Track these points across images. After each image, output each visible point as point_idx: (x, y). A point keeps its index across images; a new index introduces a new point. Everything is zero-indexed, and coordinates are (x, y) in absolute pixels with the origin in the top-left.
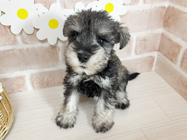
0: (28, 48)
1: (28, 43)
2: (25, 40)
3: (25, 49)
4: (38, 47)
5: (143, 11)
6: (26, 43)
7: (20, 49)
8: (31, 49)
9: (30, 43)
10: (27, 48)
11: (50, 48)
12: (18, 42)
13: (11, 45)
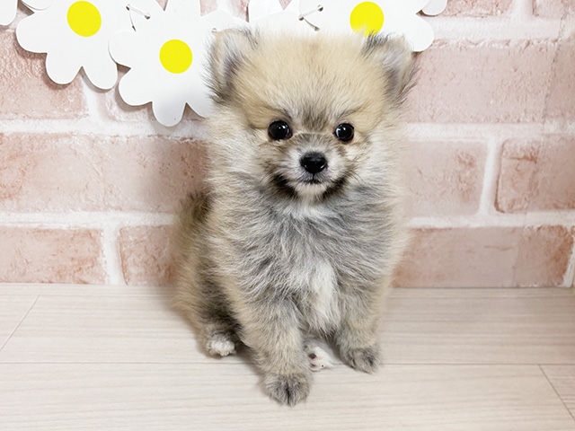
0: (117, 136)
1: (117, 118)
2: (108, 108)
3: (108, 138)
4: (149, 136)
5: (528, 44)
6: (113, 119)
7: (93, 137)
8: (125, 140)
9: (123, 119)
10: (114, 134)
11: (187, 143)
12: (86, 113)
13: (66, 117)
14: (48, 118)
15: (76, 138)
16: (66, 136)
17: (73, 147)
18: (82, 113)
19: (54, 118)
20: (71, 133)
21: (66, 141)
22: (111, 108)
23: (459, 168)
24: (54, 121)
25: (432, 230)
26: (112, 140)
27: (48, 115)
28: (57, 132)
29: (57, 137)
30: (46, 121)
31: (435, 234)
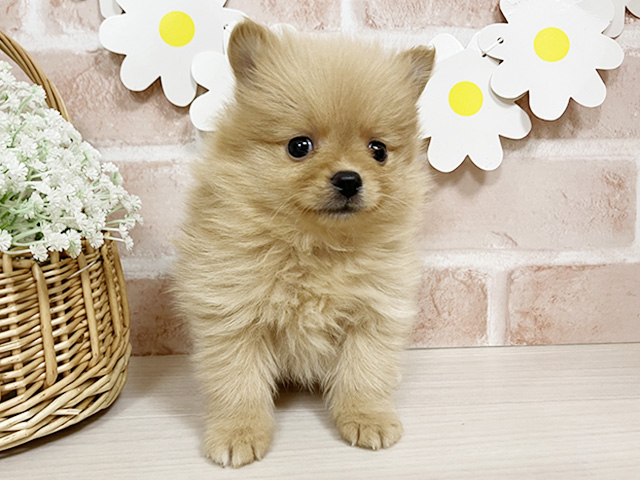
12: (193, 137)
13: (170, 143)
14: (148, 144)
15: (178, 166)
16: (167, 164)
17: (173, 178)
18: (187, 138)
19: (156, 144)
20: (174, 160)
21: (166, 170)
23: (607, 191)
24: (155, 148)
25: (584, 267)
27: (149, 141)
28: (157, 159)
29: (156, 165)
30: (146, 148)
31: (587, 272)
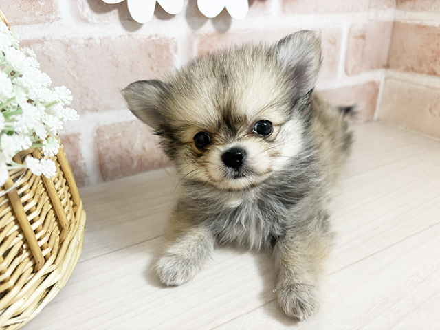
0: (91, 38)
1: (90, 20)
2: (81, 10)
3: (82, 42)
4: (120, 36)
6: (86, 21)
7: (67, 41)
8: (98, 42)
9: (95, 21)
10: (88, 37)
11: (153, 40)
12: (58, 16)
13: (38, 22)
14: (18, 24)
15: (49, 43)
16: (39, 41)
17: (46, 53)
18: (54, 17)
19: (25, 24)
20: (44, 38)
21: (38, 47)
22: (83, 10)
24: (25, 27)
26: (86, 42)
27: (18, 21)
